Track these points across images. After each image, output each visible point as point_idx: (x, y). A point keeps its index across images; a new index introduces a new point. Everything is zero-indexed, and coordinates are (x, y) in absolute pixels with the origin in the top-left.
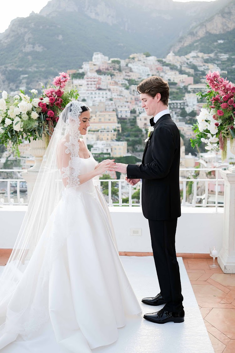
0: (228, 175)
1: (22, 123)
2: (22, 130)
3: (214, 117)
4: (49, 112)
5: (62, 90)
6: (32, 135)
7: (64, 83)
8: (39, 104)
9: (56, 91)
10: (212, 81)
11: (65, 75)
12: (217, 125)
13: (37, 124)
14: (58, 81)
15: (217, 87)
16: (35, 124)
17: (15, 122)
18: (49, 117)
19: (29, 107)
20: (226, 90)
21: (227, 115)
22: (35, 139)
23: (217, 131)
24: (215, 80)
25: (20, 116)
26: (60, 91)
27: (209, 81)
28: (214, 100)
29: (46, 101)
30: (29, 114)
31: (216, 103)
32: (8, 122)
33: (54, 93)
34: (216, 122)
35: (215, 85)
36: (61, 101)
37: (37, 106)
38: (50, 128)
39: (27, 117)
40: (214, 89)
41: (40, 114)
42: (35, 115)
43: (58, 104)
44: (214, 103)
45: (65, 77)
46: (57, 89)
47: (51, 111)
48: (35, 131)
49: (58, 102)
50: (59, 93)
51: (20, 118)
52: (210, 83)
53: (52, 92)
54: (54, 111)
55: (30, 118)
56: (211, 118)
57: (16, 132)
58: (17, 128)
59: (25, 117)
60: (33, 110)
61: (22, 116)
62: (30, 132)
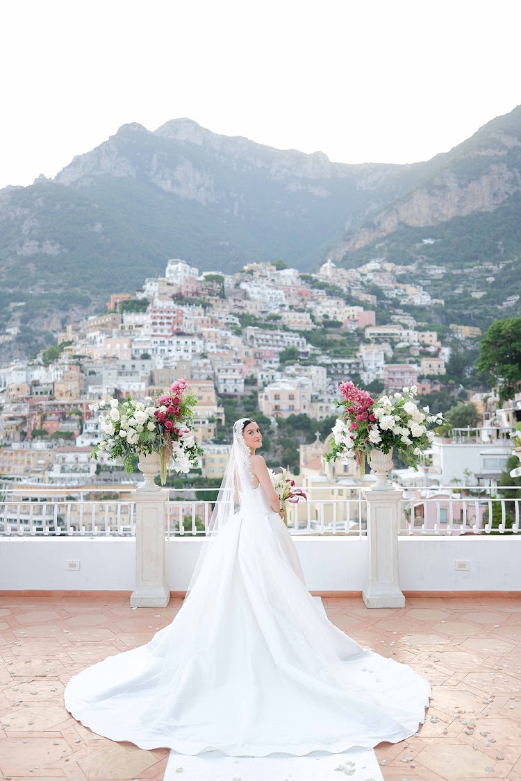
1: (138, 436)
2: (136, 443)
3: (350, 429)
4: (167, 422)
5: (179, 397)
6: (148, 448)
7: (182, 390)
8: (156, 413)
9: (173, 398)
12: (352, 438)
13: (155, 437)
14: (176, 387)
15: (351, 397)
16: (152, 437)
17: (129, 434)
18: (168, 429)
19: (146, 417)
20: (362, 401)
21: (361, 429)
22: (150, 453)
23: (353, 444)
24: (349, 390)
25: (134, 427)
26: (177, 398)
28: (350, 410)
29: (163, 409)
30: (145, 425)
31: (351, 414)
32: (122, 433)
33: (171, 401)
34: (352, 434)
35: (349, 396)
36: (179, 410)
37: (153, 415)
38: (168, 440)
39: (143, 428)
40: (349, 399)
41: (156, 424)
42: (151, 426)
43: (176, 414)
45: (184, 383)
46: (174, 396)
47: (169, 422)
48: (151, 443)
49: (177, 411)
50: (176, 401)
51: (135, 429)
52: (344, 394)
53: (168, 399)
55: (146, 430)
56: (346, 430)
57: (130, 445)
58: (131, 440)
59: (141, 428)
60: (148, 421)
61: (137, 427)
62: (146, 445)
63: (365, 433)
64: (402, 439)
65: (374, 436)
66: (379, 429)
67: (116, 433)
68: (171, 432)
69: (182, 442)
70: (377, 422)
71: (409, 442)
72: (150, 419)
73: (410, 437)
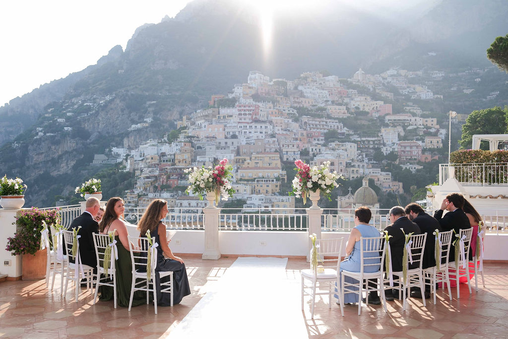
1: (205, 184)
5: (224, 166)
6: (209, 189)
7: (225, 163)
8: (213, 174)
11: (226, 160)
14: (222, 162)
16: (211, 184)
17: (201, 183)
19: (208, 175)
20: (305, 168)
21: (304, 181)
22: (210, 191)
23: (301, 188)
25: (203, 180)
28: (299, 173)
29: (216, 172)
30: (208, 179)
32: (198, 183)
33: (220, 168)
34: (300, 184)
36: (224, 172)
38: (218, 186)
41: (213, 179)
42: (211, 180)
43: (222, 174)
46: (222, 166)
47: (219, 178)
50: (223, 168)
55: (208, 181)
56: (298, 182)
58: (202, 186)
59: (206, 181)
60: (210, 177)
62: (209, 187)
63: (305, 184)
64: (322, 186)
65: (310, 185)
66: (312, 182)
67: (195, 183)
68: (220, 182)
69: (225, 187)
70: (311, 178)
71: (325, 187)
73: (325, 185)
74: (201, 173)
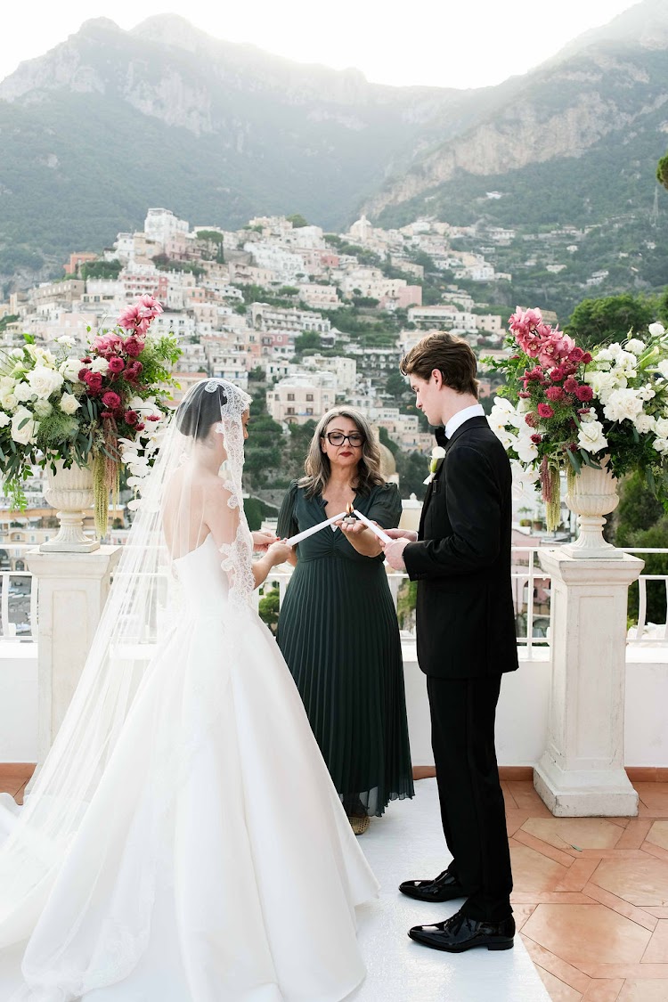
0: (563, 565)
1: (38, 424)
2: (34, 441)
3: (528, 419)
4: (108, 395)
5: (140, 339)
6: (62, 455)
7: (147, 321)
8: (82, 374)
9: (125, 341)
10: (523, 332)
11: (150, 303)
12: (535, 439)
13: (77, 428)
14: (130, 316)
15: (535, 347)
16: (71, 428)
17: (16, 421)
18: (109, 410)
19: (55, 381)
20: (556, 355)
21: (561, 418)
22: (67, 465)
23: (535, 455)
24: (532, 329)
25: (29, 405)
26: (134, 341)
27: (517, 332)
28: (529, 377)
29: (100, 366)
30: (54, 400)
31: (532, 385)
33: (119, 347)
34: (533, 431)
35: (531, 343)
36: (139, 369)
37: (75, 379)
38: (109, 436)
39: (49, 406)
40: (528, 351)
41: (83, 400)
42: (70, 403)
43: (130, 376)
44: (528, 385)
45: (149, 306)
46: (126, 335)
47: (114, 395)
48: (68, 444)
49: (132, 370)
50: (133, 348)
51: (31, 409)
52: (521, 336)
53: (113, 344)
54: (118, 394)
55: (57, 411)
56: (519, 422)
57: (18, 445)
58: (23, 436)
59: (44, 408)
60: (63, 390)
61: (37, 406)
62: (58, 447)
63: (566, 429)
64: (656, 443)
65: (591, 436)
66: (603, 420)
68: (118, 419)
69: (144, 442)
70: (595, 403)
72: (68, 387)
74: (20, 366)
